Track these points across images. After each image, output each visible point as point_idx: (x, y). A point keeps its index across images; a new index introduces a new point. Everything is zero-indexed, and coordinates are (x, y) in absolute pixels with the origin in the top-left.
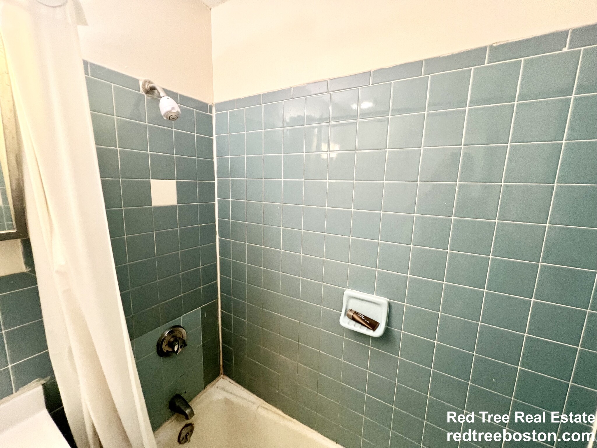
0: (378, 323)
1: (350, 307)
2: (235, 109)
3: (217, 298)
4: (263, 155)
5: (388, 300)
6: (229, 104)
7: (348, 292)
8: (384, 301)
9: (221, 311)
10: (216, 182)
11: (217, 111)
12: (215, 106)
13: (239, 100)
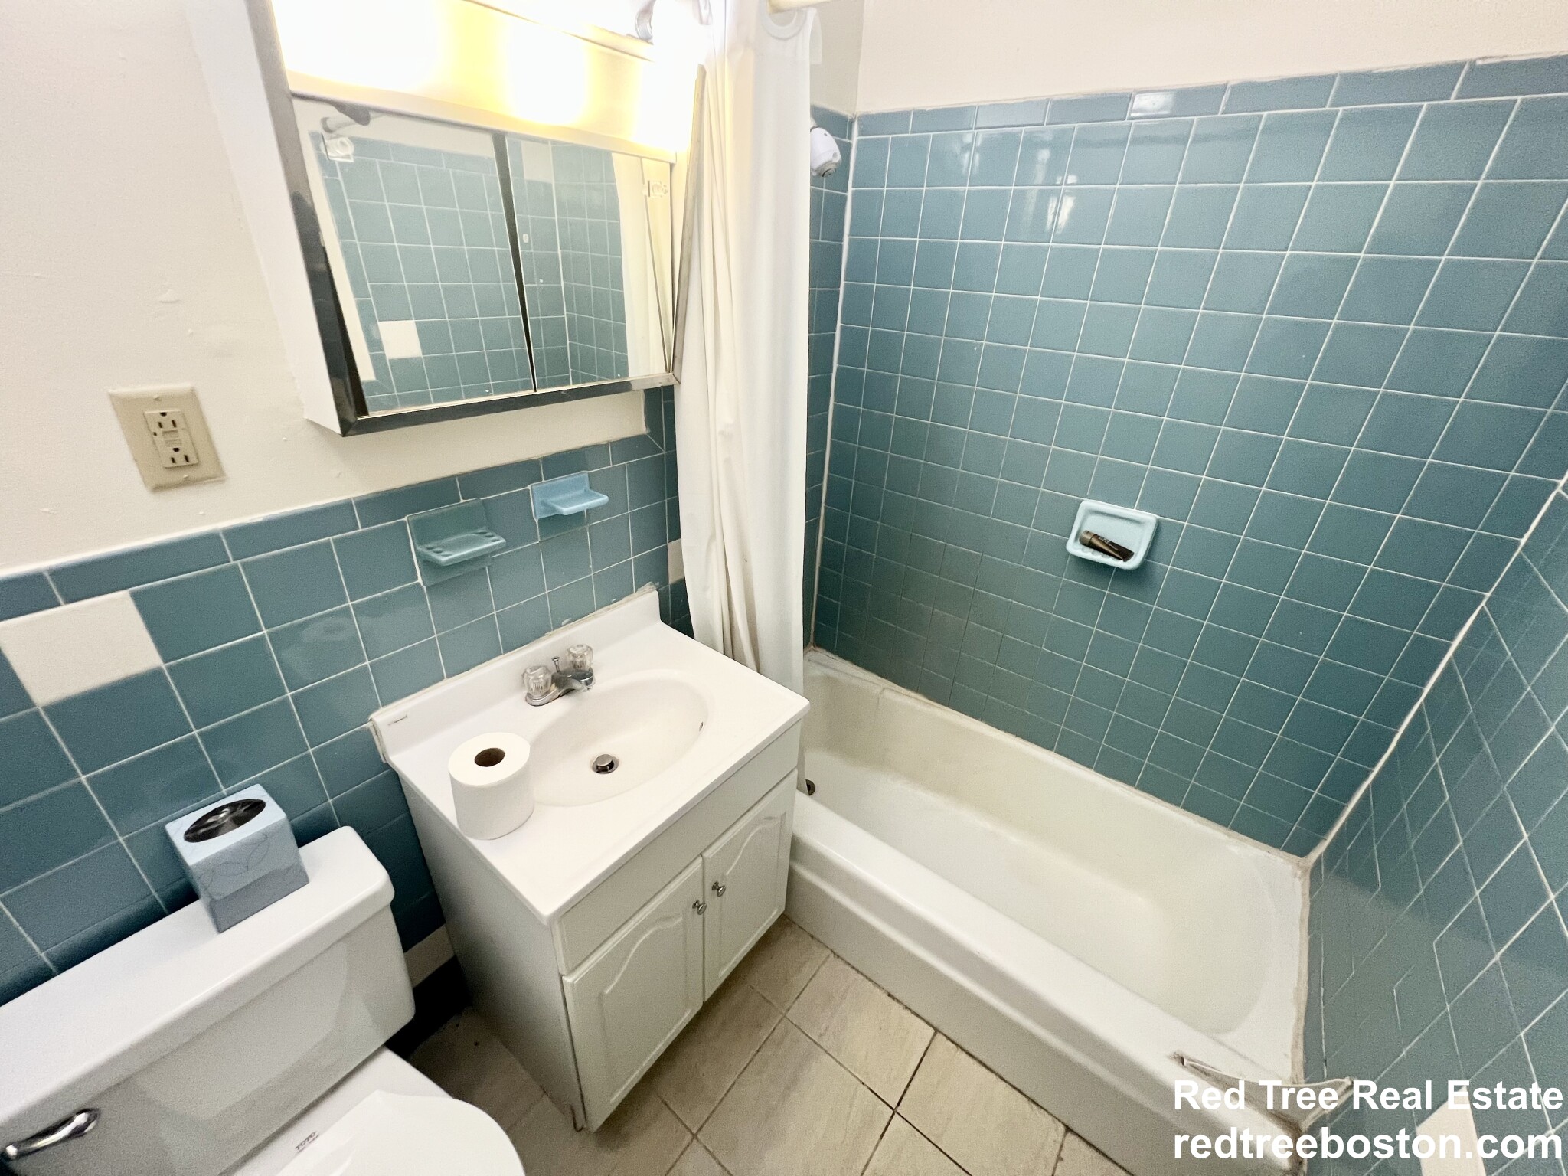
0: (1131, 552)
1: (1086, 528)
2: (908, 133)
3: (819, 515)
4: (959, 241)
5: (1158, 517)
6: (893, 120)
7: (1087, 504)
8: (1151, 518)
9: (822, 538)
10: (842, 290)
11: (862, 133)
12: (859, 120)
13: (920, 114)
